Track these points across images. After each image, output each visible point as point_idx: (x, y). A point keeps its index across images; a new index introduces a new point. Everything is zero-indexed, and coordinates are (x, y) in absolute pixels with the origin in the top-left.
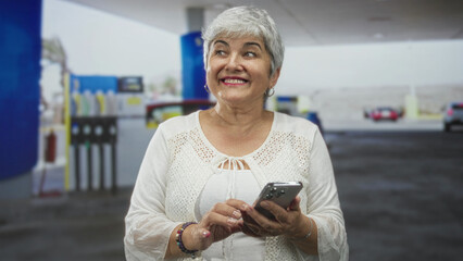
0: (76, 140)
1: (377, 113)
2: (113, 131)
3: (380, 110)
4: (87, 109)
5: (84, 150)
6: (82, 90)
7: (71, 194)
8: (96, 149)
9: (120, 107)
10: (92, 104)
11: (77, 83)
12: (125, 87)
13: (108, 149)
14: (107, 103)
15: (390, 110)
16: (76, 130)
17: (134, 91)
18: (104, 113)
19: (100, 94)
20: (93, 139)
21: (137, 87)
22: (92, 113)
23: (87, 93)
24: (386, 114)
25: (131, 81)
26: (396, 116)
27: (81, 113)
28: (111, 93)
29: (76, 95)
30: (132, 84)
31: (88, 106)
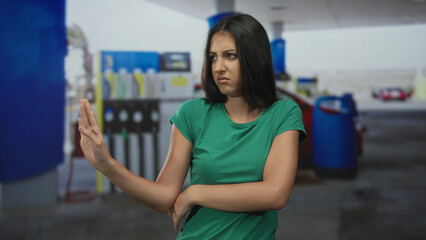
0: (110, 128)
1: (386, 93)
2: (155, 117)
3: (390, 90)
4: (122, 91)
5: (119, 140)
6: (116, 69)
7: (104, 197)
8: (134, 139)
9: (163, 89)
10: (129, 84)
11: (110, 60)
12: (168, 66)
13: (148, 138)
14: (148, 84)
15: (400, 90)
16: (110, 117)
17: (179, 70)
18: (143, 95)
19: (138, 72)
20: (131, 126)
21: (183, 65)
22: (128, 95)
23: (123, 71)
24: (395, 94)
25: (175, 57)
26: (404, 96)
27: (115, 95)
28: (151, 72)
29: (109, 73)
30: (177, 61)
31: (124, 87)
